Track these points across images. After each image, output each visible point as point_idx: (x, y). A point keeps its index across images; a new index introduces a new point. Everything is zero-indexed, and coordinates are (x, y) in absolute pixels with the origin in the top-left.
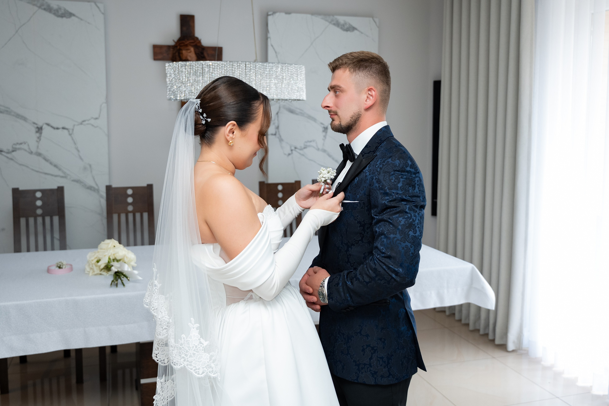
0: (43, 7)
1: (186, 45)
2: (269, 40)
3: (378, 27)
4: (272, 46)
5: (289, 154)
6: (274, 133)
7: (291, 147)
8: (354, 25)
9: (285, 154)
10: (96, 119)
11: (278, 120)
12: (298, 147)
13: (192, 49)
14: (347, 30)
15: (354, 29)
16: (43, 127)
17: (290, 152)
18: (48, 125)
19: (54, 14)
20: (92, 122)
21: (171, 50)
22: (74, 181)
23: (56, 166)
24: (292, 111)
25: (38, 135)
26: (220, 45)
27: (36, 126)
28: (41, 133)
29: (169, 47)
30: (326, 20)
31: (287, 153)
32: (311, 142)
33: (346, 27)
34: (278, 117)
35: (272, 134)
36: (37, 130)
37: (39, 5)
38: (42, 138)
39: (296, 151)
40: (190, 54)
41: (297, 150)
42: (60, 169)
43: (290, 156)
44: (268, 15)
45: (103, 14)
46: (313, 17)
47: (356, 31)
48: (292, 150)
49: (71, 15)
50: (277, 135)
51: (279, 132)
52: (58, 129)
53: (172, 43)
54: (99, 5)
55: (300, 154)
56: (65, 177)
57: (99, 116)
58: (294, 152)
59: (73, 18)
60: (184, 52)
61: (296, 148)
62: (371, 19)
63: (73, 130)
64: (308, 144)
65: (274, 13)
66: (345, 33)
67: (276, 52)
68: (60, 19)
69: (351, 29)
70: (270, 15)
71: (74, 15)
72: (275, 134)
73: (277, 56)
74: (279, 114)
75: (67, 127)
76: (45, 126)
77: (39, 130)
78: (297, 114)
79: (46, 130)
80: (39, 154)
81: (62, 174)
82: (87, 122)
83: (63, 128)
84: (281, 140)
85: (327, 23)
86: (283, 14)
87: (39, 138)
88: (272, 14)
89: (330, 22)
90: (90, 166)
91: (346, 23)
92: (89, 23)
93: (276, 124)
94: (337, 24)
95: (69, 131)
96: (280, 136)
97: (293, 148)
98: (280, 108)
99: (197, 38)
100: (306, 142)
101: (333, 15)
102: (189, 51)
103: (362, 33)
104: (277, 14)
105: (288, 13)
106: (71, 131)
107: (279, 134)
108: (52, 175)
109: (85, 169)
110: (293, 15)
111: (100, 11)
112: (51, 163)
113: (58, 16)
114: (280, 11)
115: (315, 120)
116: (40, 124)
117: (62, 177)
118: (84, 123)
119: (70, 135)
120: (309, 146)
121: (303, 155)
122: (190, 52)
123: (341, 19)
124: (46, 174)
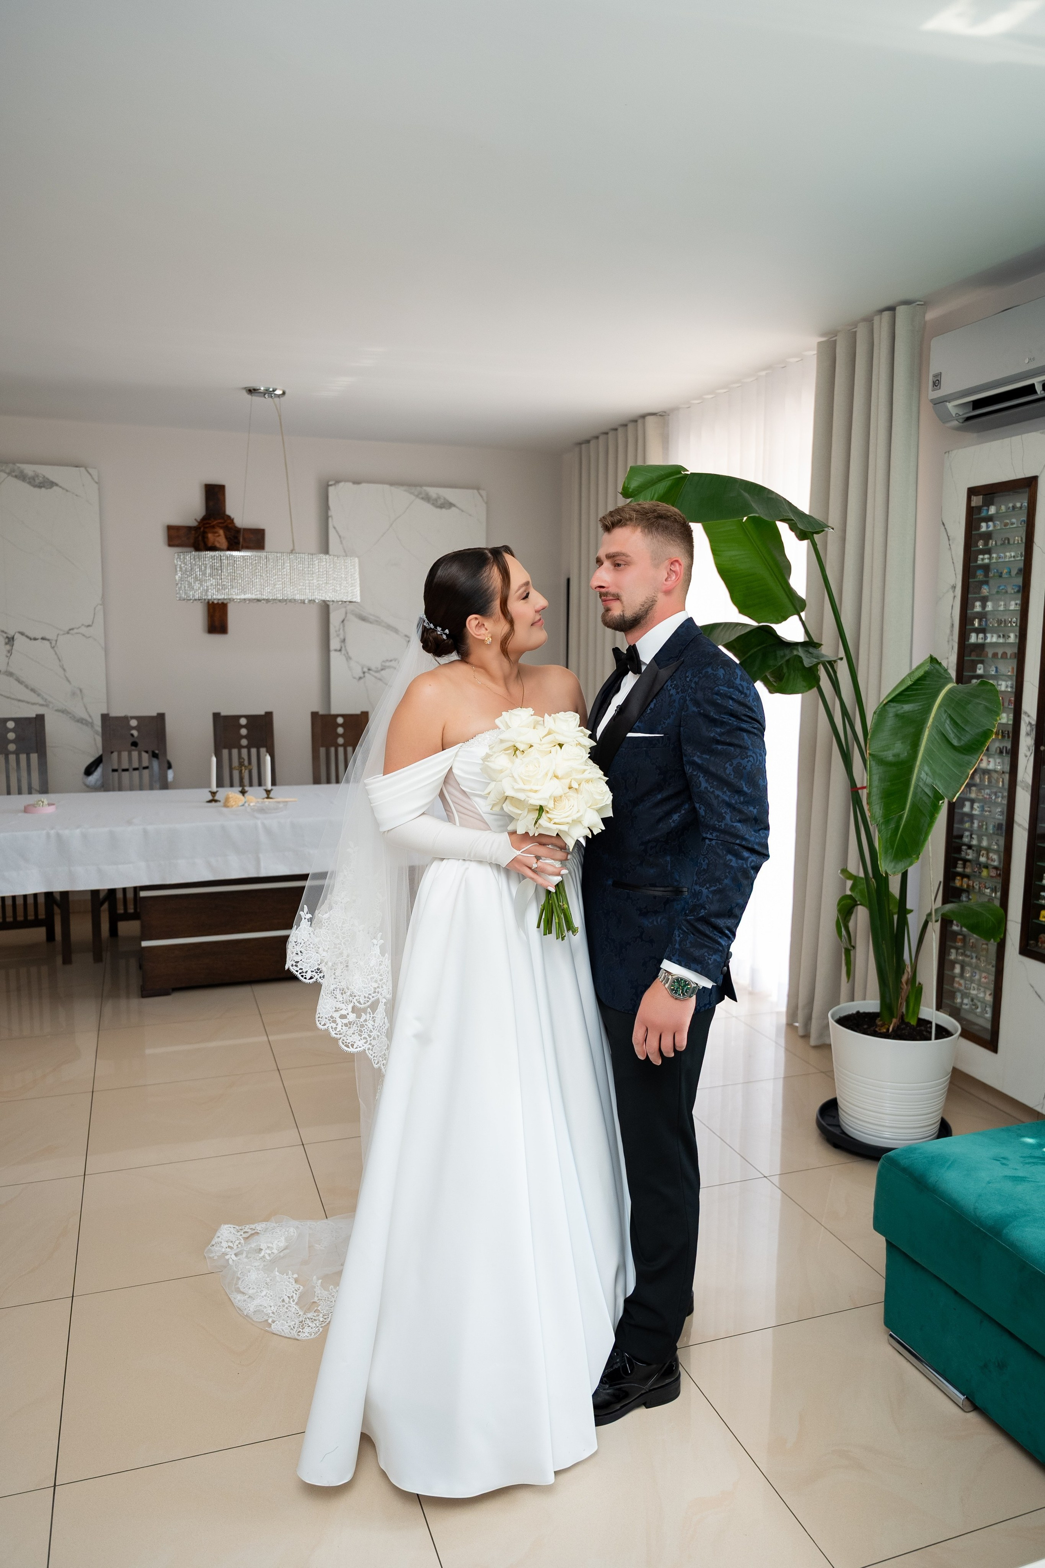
0: (14, 474)
1: (213, 527)
2: (330, 519)
3: (486, 503)
4: (335, 528)
5: (360, 678)
6: (339, 648)
7: (362, 668)
8: (452, 500)
9: (355, 678)
10: (89, 626)
11: (344, 630)
12: (373, 668)
13: (221, 532)
14: (441, 507)
15: (451, 505)
16: (15, 638)
17: (362, 675)
18: (22, 634)
19: (30, 483)
20: (83, 630)
21: (193, 532)
22: (57, 710)
23: (33, 690)
24: (363, 619)
25: (8, 647)
26: (262, 527)
27: (5, 635)
28: (13, 646)
29: (189, 528)
30: (411, 493)
31: (357, 677)
32: (391, 661)
33: (439, 502)
34: (344, 626)
35: (336, 650)
36: (7, 640)
37: (8, 471)
38: (13, 651)
39: (369, 673)
40: (218, 539)
41: (371, 672)
42: (39, 695)
43: (362, 681)
44: (328, 485)
45: (96, 483)
46: (393, 488)
47: (453, 509)
48: (364, 673)
49: (52, 484)
50: (343, 651)
51: (345, 647)
52: (35, 639)
53: (194, 524)
54: (90, 470)
55: (376, 677)
56: (47, 706)
57: (93, 623)
58: (366, 674)
59: (55, 488)
60: (210, 536)
61: (369, 670)
62: (475, 491)
63: (56, 641)
64: (387, 664)
65: (337, 482)
66: (439, 510)
67: (340, 537)
68: (37, 490)
69: (447, 505)
70: (331, 485)
71: (57, 485)
72: (340, 650)
73: (341, 542)
74: (345, 622)
75: (48, 637)
76: (17, 636)
77: (10, 640)
78: (371, 623)
79: (19, 640)
80: (11, 674)
81: (42, 702)
82: (75, 631)
83: (43, 639)
84: (348, 658)
85: (413, 497)
86: (350, 484)
87: (10, 652)
88: (334, 484)
89: (417, 496)
90: (81, 690)
91: (439, 498)
92: (77, 495)
93: (342, 637)
94: (427, 498)
95: (51, 643)
96: (347, 653)
97: (366, 670)
98: (346, 613)
99: (229, 517)
100: (384, 661)
101: (421, 486)
102: (217, 534)
103: (463, 511)
104: (342, 484)
105: (357, 482)
106: (54, 643)
107: (346, 650)
108: (28, 703)
109: (74, 694)
110: (363, 485)
111: (93, 479)
112: (27, 687)
113: (35, 486)
114: (346, 481)
115: (396, 631)
116: (11, 633)
117: (42, 705)
118: (71, 632)
119: (53, 648)
120: (389, 667)
121: (380, 679)
122: (219, 536)
123: (433, 492)
124: (19, 700)
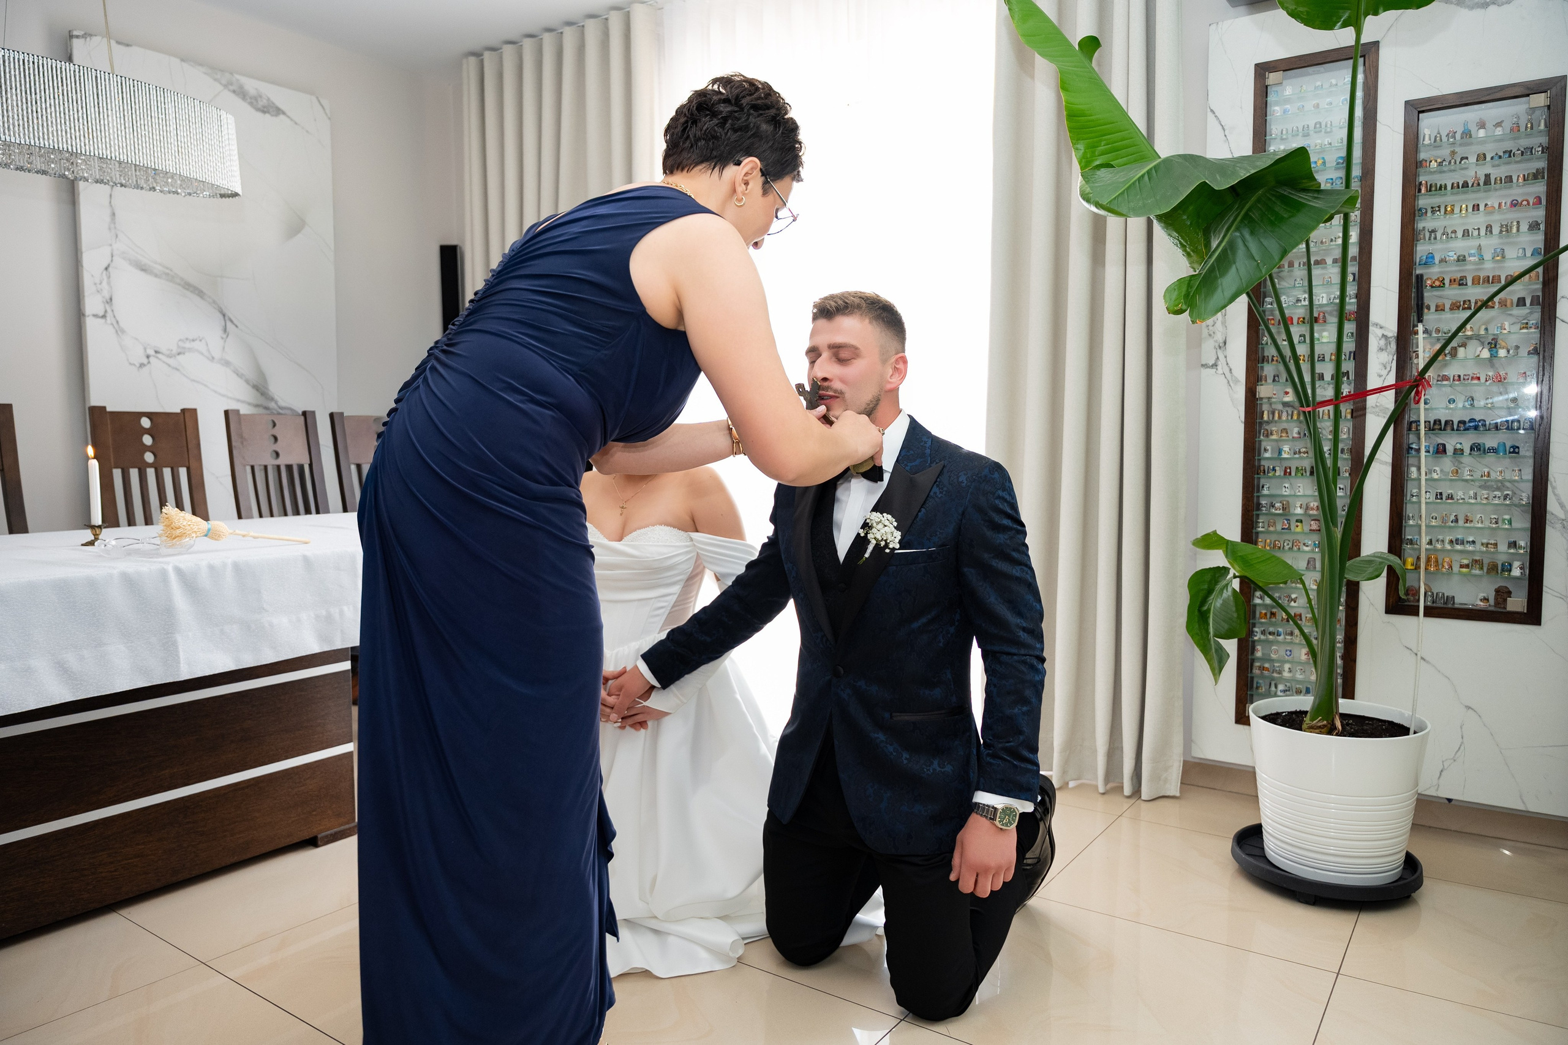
3: (330, 120)
5: (142, 365)
6: (101, 313)
7: (145, 349)
8: (280, 104)
9: (132, 364)
11: (109, 283)
12: (163, 350)
14: (264, 110)
15: (278, 111)
17: (145, 361)
24: (143, 268)
30: (216, 80)
31: (137, 362)
32: (194, 341)
33: (261, 104)
34: (109, 277)
35: (95, 316)
39: (158, 359)
41: (159, 356)
43: (145, 369)
44: (71, 37)
46: (187, 67)
47: (282, 118)
48: (148, 357)
50: (110, 319)
51: (113, 312)
55: (167, 365)
58: (151, 359)
61: (156, 352)
62: (314, 98)
64: (188, 345)
65: (86, 34)
66: (259, 115)
69: (270, 109)
70: (77, 37)
72: (104, 317)
74: (113, 272)
78: (156, 276)
84: (119, 331)
85: (218, 87)
86: (111, 44)
88: (81, 37)
89: (225, 86)
91: (259, 96)
93: (106, 294)
94: (241, 93)
96: (117, 323)
97: (151, 352)
98: (112, 255)
100: (182, 341)
101: (232, 72)
103: (296, 123)
104: (94, 39)
105: (122, 43)
107: (114, 317)
110: (135, 49)
114: (102, 34)
115: (200, 295)
120: (191, 350)
121: (174, 369)
123: (251, 86)
